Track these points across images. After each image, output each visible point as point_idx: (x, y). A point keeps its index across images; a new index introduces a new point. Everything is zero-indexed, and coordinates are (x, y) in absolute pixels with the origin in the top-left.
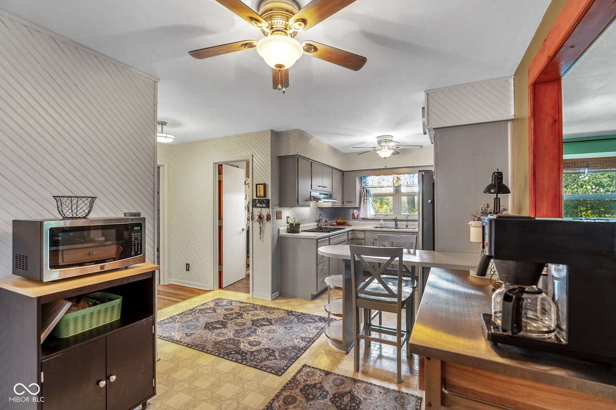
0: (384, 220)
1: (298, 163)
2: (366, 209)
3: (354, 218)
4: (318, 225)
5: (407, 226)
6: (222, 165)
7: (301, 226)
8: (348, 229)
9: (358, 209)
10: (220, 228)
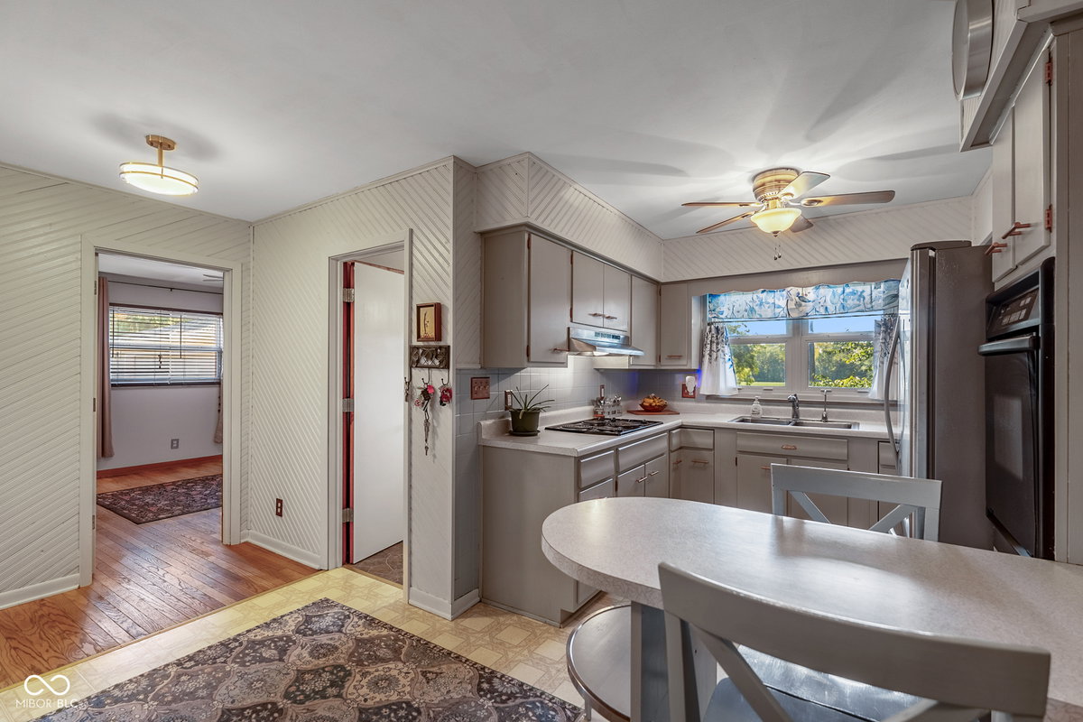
0: (763, 402)
1: (529, 248)
2: (715, 375)
3: (685, 394)
4: (595, 413)
5: (825, 419)
6: (353, 264)
7: (541, 415)
8: (669, 422)
9: (697, 372)
10: (348, 418)
